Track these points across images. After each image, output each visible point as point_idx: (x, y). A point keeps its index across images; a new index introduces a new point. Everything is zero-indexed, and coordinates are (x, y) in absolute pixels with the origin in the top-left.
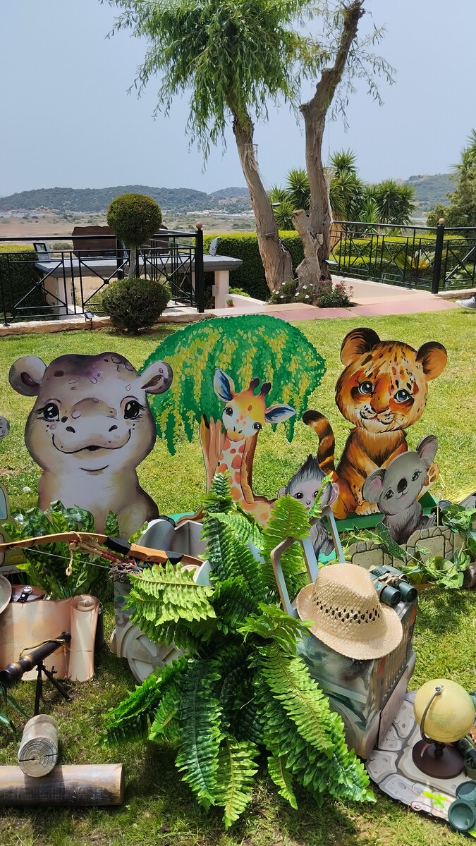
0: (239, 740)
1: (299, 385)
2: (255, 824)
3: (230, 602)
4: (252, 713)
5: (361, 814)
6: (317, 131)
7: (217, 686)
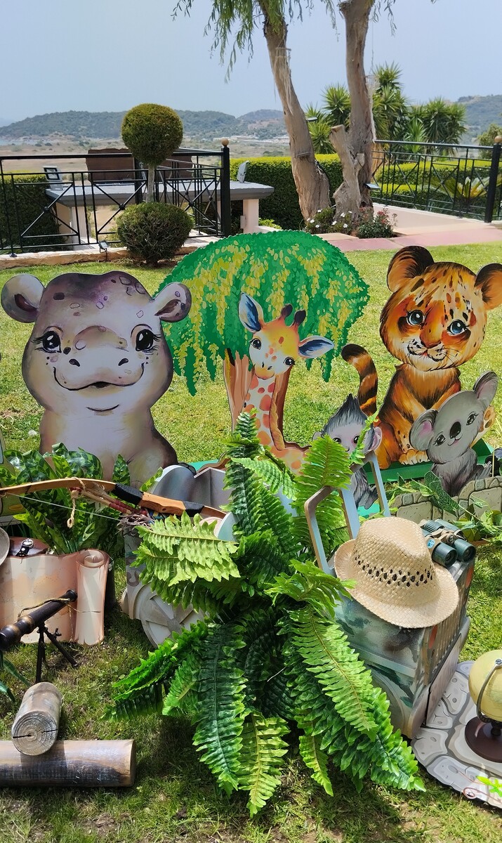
0: (267, 716)
1: (338, 315)
2: (285, 810)
3: (257, 560)
4: (282, 684)
5: (407, 800)
6: (359, 33)
7: (241, 655)
